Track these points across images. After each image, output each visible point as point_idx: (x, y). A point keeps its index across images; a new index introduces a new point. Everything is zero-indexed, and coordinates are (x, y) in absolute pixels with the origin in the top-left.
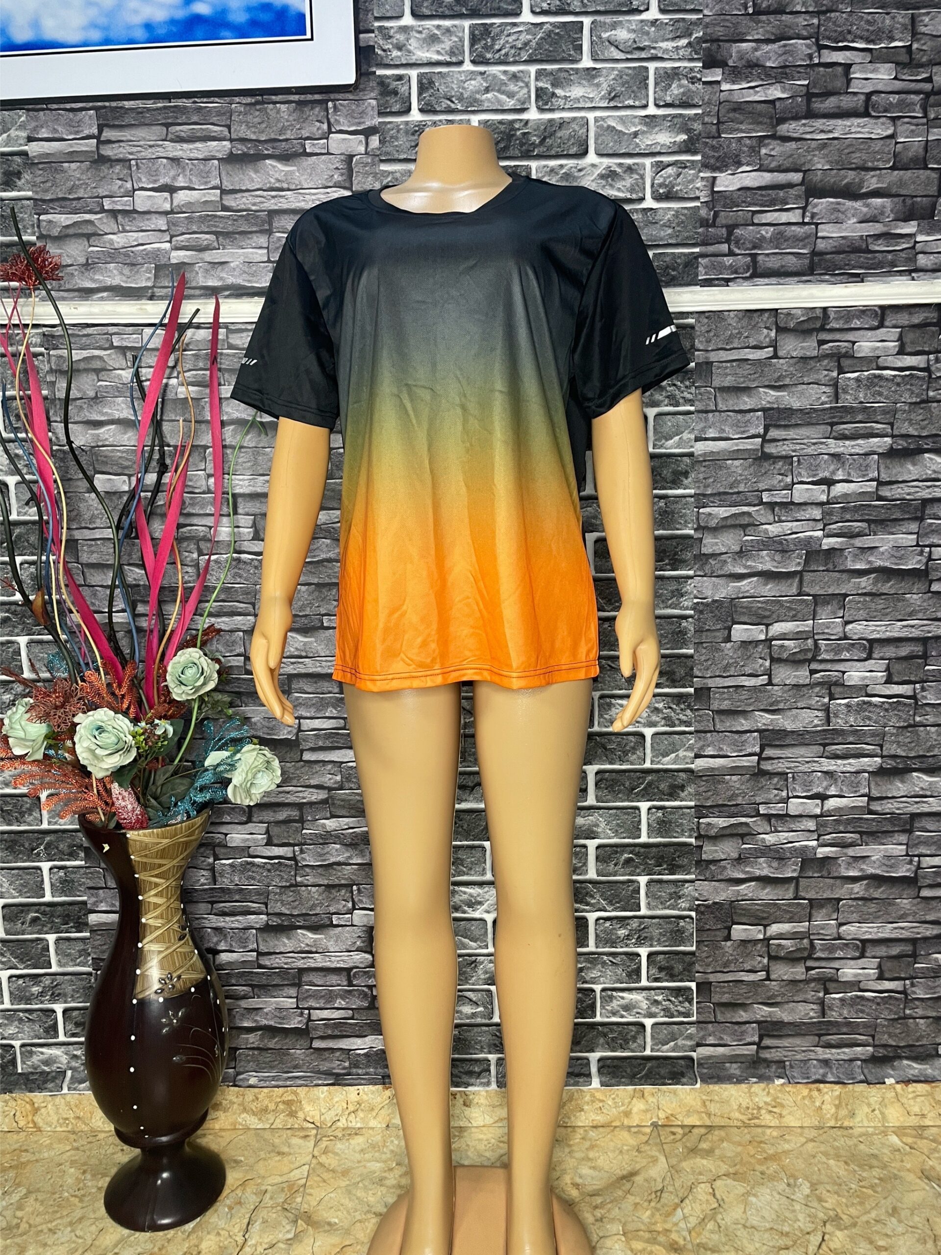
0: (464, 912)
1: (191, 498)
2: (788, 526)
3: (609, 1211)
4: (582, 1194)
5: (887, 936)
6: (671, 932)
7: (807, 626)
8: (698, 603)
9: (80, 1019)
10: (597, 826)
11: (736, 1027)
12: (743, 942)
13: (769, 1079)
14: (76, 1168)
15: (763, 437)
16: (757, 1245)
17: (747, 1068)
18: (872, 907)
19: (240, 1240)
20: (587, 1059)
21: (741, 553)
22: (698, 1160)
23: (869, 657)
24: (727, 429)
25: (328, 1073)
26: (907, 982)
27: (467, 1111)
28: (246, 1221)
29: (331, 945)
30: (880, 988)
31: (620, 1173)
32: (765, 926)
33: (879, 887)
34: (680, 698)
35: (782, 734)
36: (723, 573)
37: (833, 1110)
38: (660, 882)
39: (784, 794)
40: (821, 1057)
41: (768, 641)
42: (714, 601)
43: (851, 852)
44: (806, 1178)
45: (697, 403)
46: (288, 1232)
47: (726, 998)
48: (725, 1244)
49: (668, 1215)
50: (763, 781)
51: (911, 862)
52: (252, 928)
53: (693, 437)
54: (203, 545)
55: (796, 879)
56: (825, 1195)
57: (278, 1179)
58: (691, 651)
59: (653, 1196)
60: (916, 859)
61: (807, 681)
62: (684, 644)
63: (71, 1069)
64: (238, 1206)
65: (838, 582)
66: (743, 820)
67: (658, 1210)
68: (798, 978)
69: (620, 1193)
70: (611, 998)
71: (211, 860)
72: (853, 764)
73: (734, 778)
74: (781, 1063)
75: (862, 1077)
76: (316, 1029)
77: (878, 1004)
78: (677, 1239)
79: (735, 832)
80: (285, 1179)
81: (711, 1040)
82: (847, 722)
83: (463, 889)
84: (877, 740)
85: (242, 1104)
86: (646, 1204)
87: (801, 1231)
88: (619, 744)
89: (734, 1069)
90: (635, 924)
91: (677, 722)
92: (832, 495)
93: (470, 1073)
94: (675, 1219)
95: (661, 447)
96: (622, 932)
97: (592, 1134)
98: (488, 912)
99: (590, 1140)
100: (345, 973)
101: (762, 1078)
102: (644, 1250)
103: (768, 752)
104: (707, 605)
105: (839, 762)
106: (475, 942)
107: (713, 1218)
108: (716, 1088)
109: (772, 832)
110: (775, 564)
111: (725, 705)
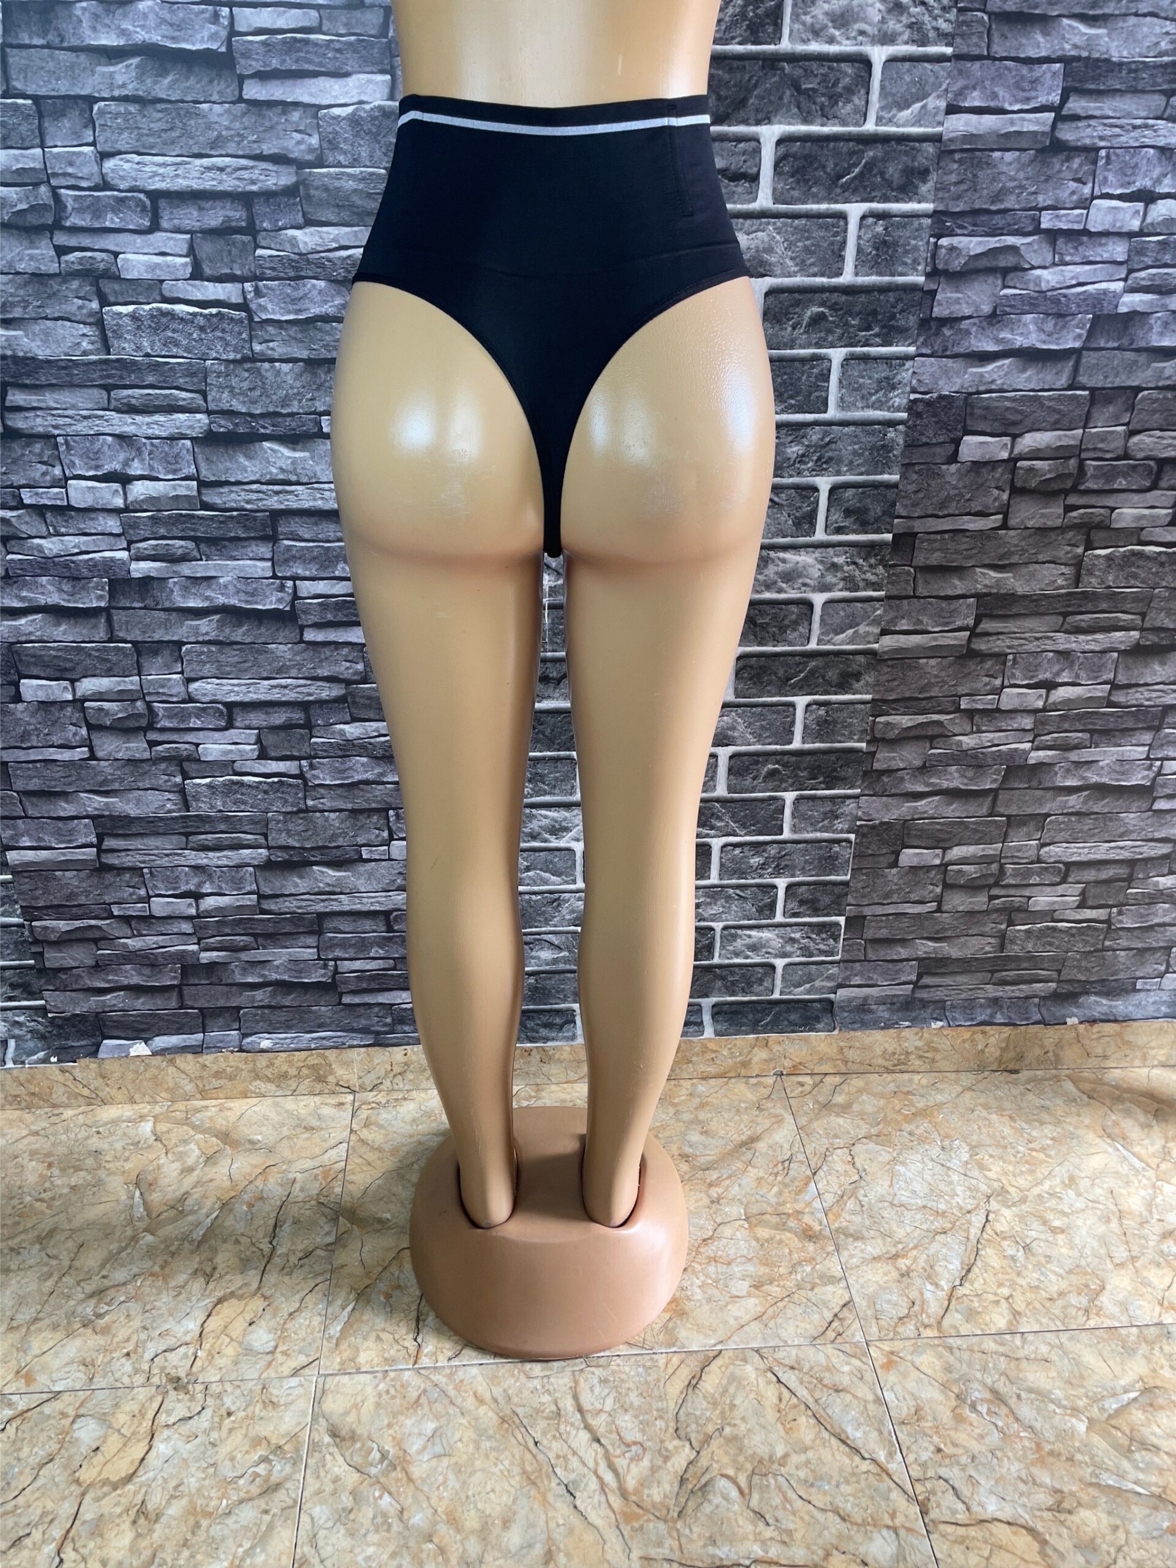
0: (546, 841)
1: (76, 198)
2: (1072, 272)
3: (727, 1189)
4: (693, 1168)
5: (1098, 857)
6: (820, 859)
7: (1073, 438)
8: (916, 401)
9: (15, 980)
10: (733, 728)
11: (890, 965)
12: (913, 869)
13: (924, 1021)
14: (38, 1160)
15: (1057, 109)
16: (909, 1229)
17: (898, 1010)
18: (1089, 822)
19: (266, 1247)
20: (699, 1005)
21: (995, 318)
22: (832, 1118)
23: (1154, 487)
24: (1001, 93)
25: (365, 1031)
26: (1115, 910)
27: (546, 1068)
28: (272, 1222)
29: (361, 884)
30: (1078, 917)
31: (738, 1138)
32: (945, 849)
33: (1103, 798)
34: (870, 549)
35: (1011, 598)
36: (961, 350)
37: (998, 1053)
38: (813, 798)
39: (998, 682)
40: (991, 995)
41: (1013, 460)
42: (941, 397)
43: (1074, 756)
44: (965, 1139)
45: (958, 40)
46: (328, 1234)
47: (883, 933)
48: (869, 1229)
49: (799, 1192)
50: (972, 665)
51: (1150, 768)
52: (249, 865)
53: (943, 104)
54: (107, 287)
55: (995, 792)
56: (988, 1161)
57: (309, 1164)
58: (895, 477)
59: (780, 1167)
60: (1158, 763)
61: (1058, 522)
62: (886, 467)
63: (13, 1037)
64: (259, 1204)
65: (1131, 367)
66: (935, 717)
67: (786, 1186)
68: (976, 908)
69: (739, 1165)
70: (735, 937)
71: (179, 779)
72: (1100, 641)
73: (933, 662)
74: (940, 1005)
75: (1038, 1017)
76: (346, 981)
77: (1073, 935)
78: (811, 1223)
79: (923, 733)
80: (316, 1163)
81: (857, 980)
82: (1103, 582)
83: (544, 812)
84: (1140, 607)
85: (253, 1070)
86: (772, 1178)
87: (961, 1208)
88: (775, 617)
89: (883, 1012)
90: (773, 851)
91: (862, 584)
92: (1149, 220)
93: (548, 1026)
94: (807, 1198)
95: (890, 121)
96: (755, 861)
97: (701, 1088)
98: (578, 840)
99: (699, 1096)
100: (382, 917)
101: (914, 1021)
102: (772, 1239)
103: (986, 625)
104: (929, 404)
105: (1082, 637)
106: (559, 875)
107: (854, 1194)
108: (859, 1034)
109: (972, 732)
110: (1043, 337)
111: (935, 559)
